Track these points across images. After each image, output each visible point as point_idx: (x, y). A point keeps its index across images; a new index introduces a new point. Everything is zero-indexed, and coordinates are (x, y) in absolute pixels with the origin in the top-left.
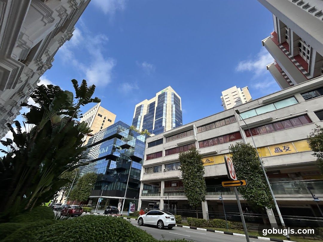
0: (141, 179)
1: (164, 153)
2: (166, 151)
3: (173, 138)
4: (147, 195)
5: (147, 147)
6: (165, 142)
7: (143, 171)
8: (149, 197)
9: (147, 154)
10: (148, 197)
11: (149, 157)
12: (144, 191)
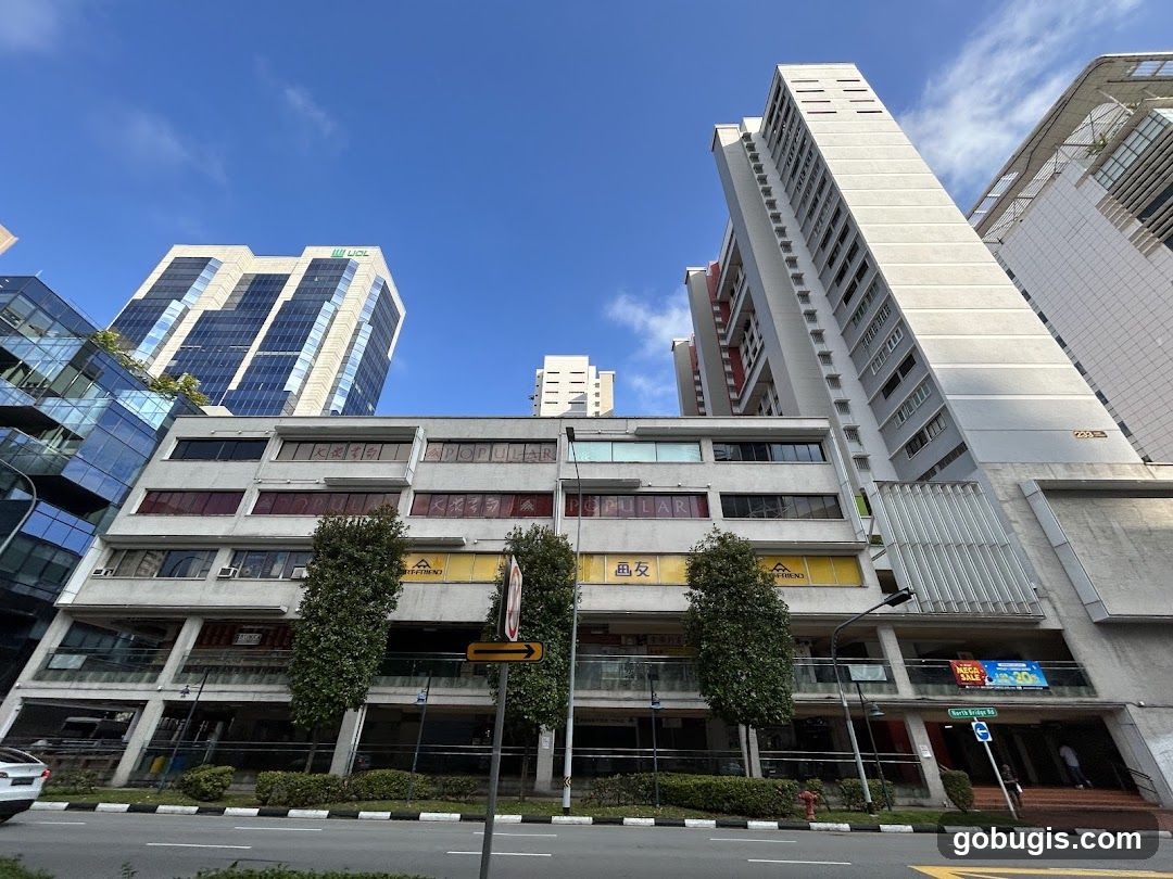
0: (65, 599)
1: (249, 502)
2: (262, 493)
3: (316, 452)
4: (74, 675)
5: (166, 457)
6: (273, 458)
7: (93, 560)
8: (85, 685)
10: (75, 684)
11: (156, 503)
12: (59, 657)
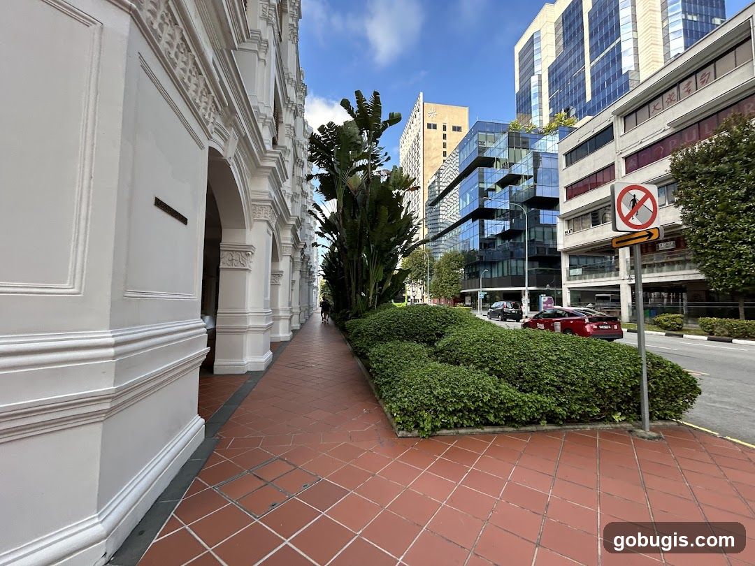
0: (560, 247)
1: (621, 167)
3: (652, 109)
4: (580, 277)
5: (564, 167)
6: (622, 133)
7: (561, 228)
8: (588, 281)
9: (567, 185)
11: (574, 190)
12: (572, 271)
